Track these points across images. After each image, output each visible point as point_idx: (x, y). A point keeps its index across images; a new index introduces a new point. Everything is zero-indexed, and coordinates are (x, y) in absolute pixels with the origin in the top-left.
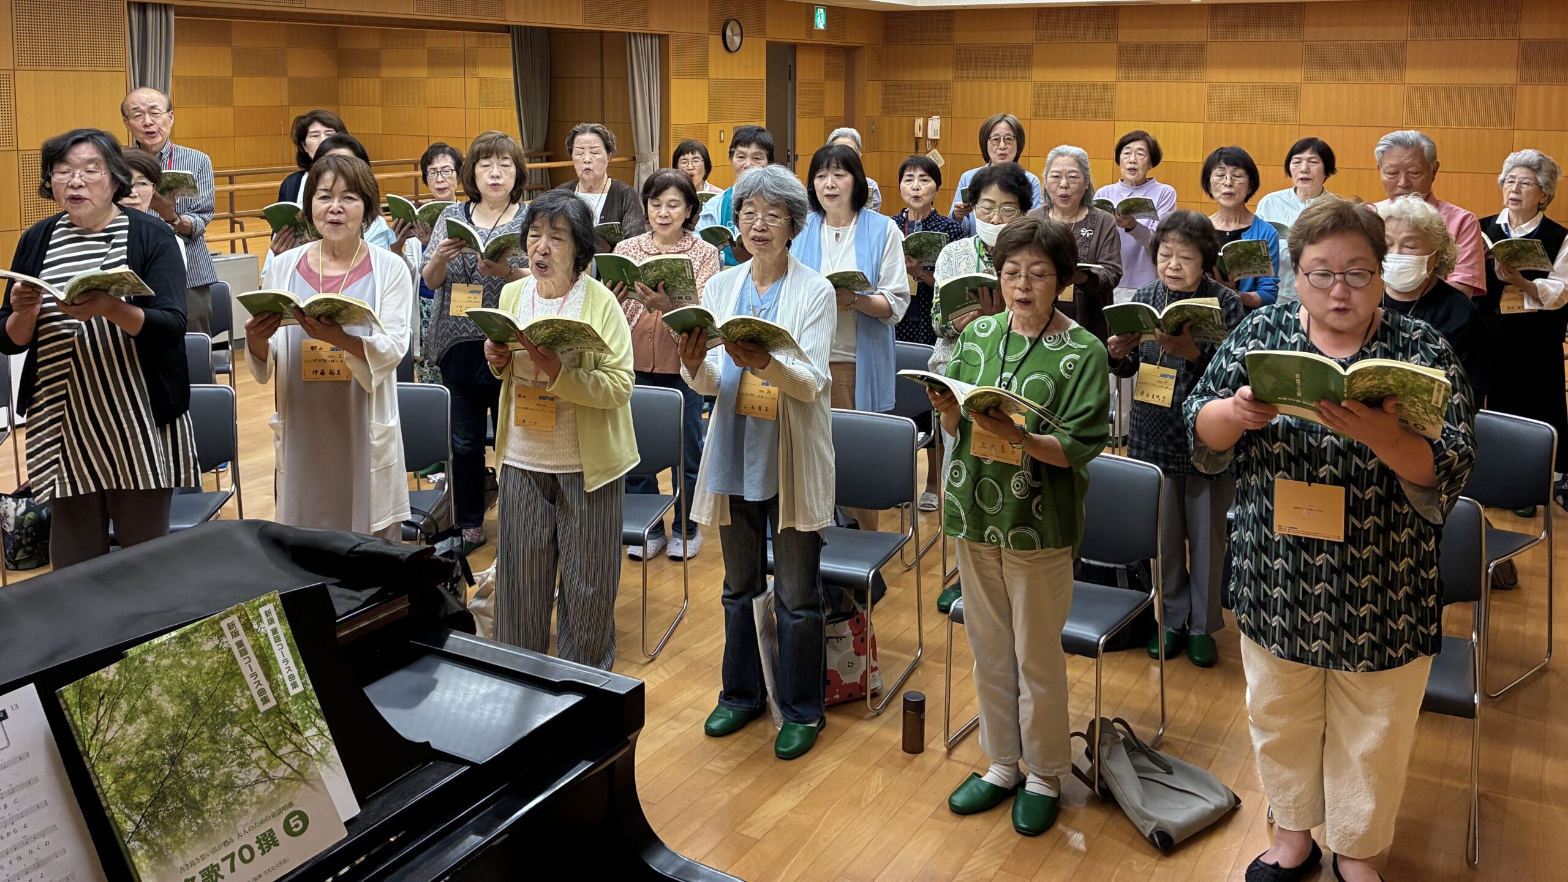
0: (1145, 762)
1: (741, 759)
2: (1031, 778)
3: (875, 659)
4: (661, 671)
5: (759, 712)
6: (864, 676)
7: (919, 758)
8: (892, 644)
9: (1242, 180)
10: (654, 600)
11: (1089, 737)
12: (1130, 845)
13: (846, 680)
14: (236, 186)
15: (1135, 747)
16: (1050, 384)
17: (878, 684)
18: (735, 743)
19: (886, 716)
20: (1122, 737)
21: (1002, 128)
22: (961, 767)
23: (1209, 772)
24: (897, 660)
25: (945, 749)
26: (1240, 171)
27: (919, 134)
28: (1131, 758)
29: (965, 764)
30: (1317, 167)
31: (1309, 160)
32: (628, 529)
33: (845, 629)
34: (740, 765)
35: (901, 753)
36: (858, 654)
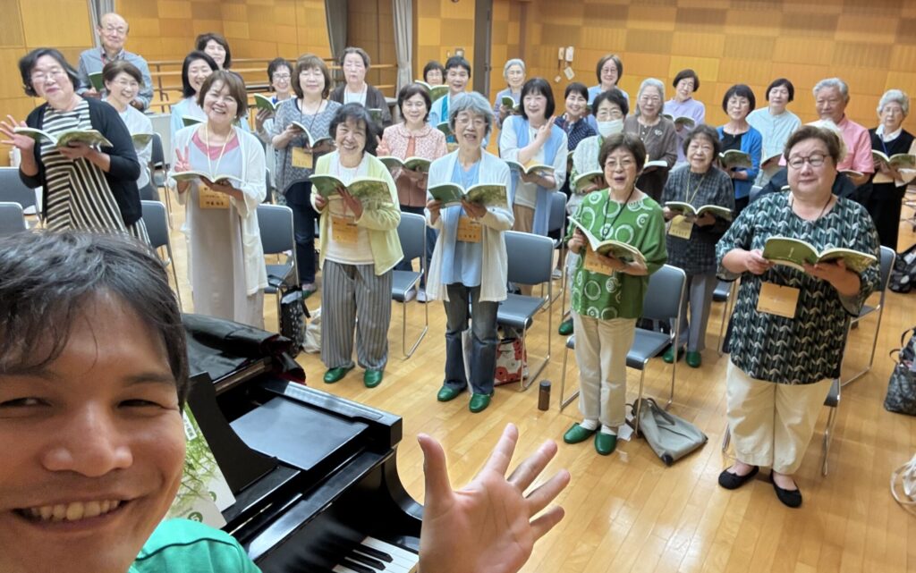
0: (661, 419)
1: (455, 412)
2: (603, 426)
3: (525, 361)
4: (413, 364)
5: (464, 389)
6: (520, 370)
7: (546, 413)
8: (535, 351)
9: (746, 105)
10: (410, 325)
11: (635, 406)
12: (651, 460)
13: (510, 372)
14: (161, 73)
15: (656, 410)
16: (631, 231)
17: (527, 374)
18: (452, 404)
19: (530, 390)
20: (650, 405)
21: (610, 64)
22: (567, 418)
23: (693, 424)
24: (536, 360)
25: (559, 409)
26: (746, 100)
27: (561, 57)
28: (654, 417)
29: (570, 417)
30: (785, 96)
31: (781, 91)
32: (395, 290)
33: (511, 347)
34: (454, 415)
35: (537, 410)
36: (517, 359)
